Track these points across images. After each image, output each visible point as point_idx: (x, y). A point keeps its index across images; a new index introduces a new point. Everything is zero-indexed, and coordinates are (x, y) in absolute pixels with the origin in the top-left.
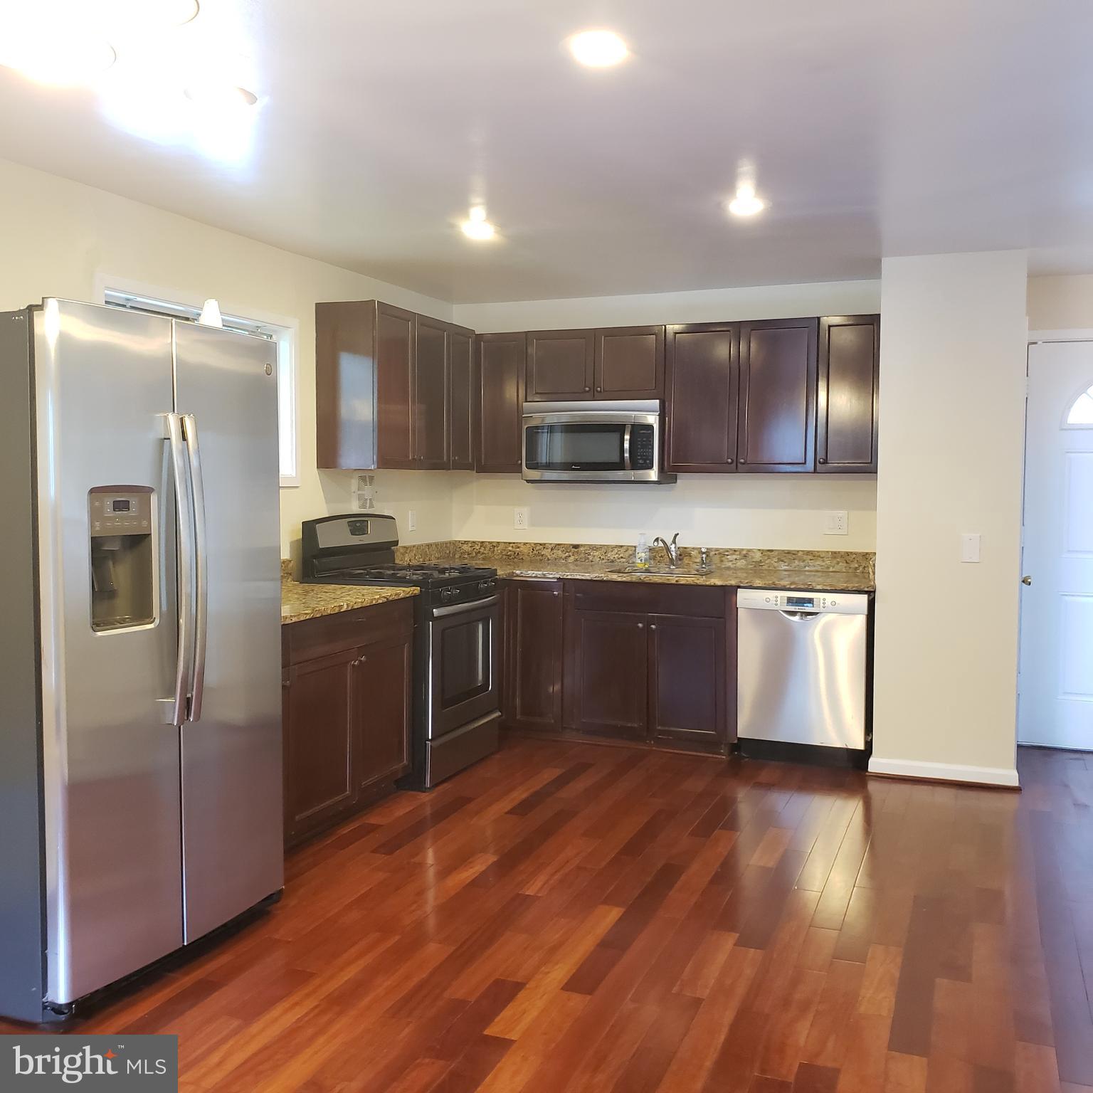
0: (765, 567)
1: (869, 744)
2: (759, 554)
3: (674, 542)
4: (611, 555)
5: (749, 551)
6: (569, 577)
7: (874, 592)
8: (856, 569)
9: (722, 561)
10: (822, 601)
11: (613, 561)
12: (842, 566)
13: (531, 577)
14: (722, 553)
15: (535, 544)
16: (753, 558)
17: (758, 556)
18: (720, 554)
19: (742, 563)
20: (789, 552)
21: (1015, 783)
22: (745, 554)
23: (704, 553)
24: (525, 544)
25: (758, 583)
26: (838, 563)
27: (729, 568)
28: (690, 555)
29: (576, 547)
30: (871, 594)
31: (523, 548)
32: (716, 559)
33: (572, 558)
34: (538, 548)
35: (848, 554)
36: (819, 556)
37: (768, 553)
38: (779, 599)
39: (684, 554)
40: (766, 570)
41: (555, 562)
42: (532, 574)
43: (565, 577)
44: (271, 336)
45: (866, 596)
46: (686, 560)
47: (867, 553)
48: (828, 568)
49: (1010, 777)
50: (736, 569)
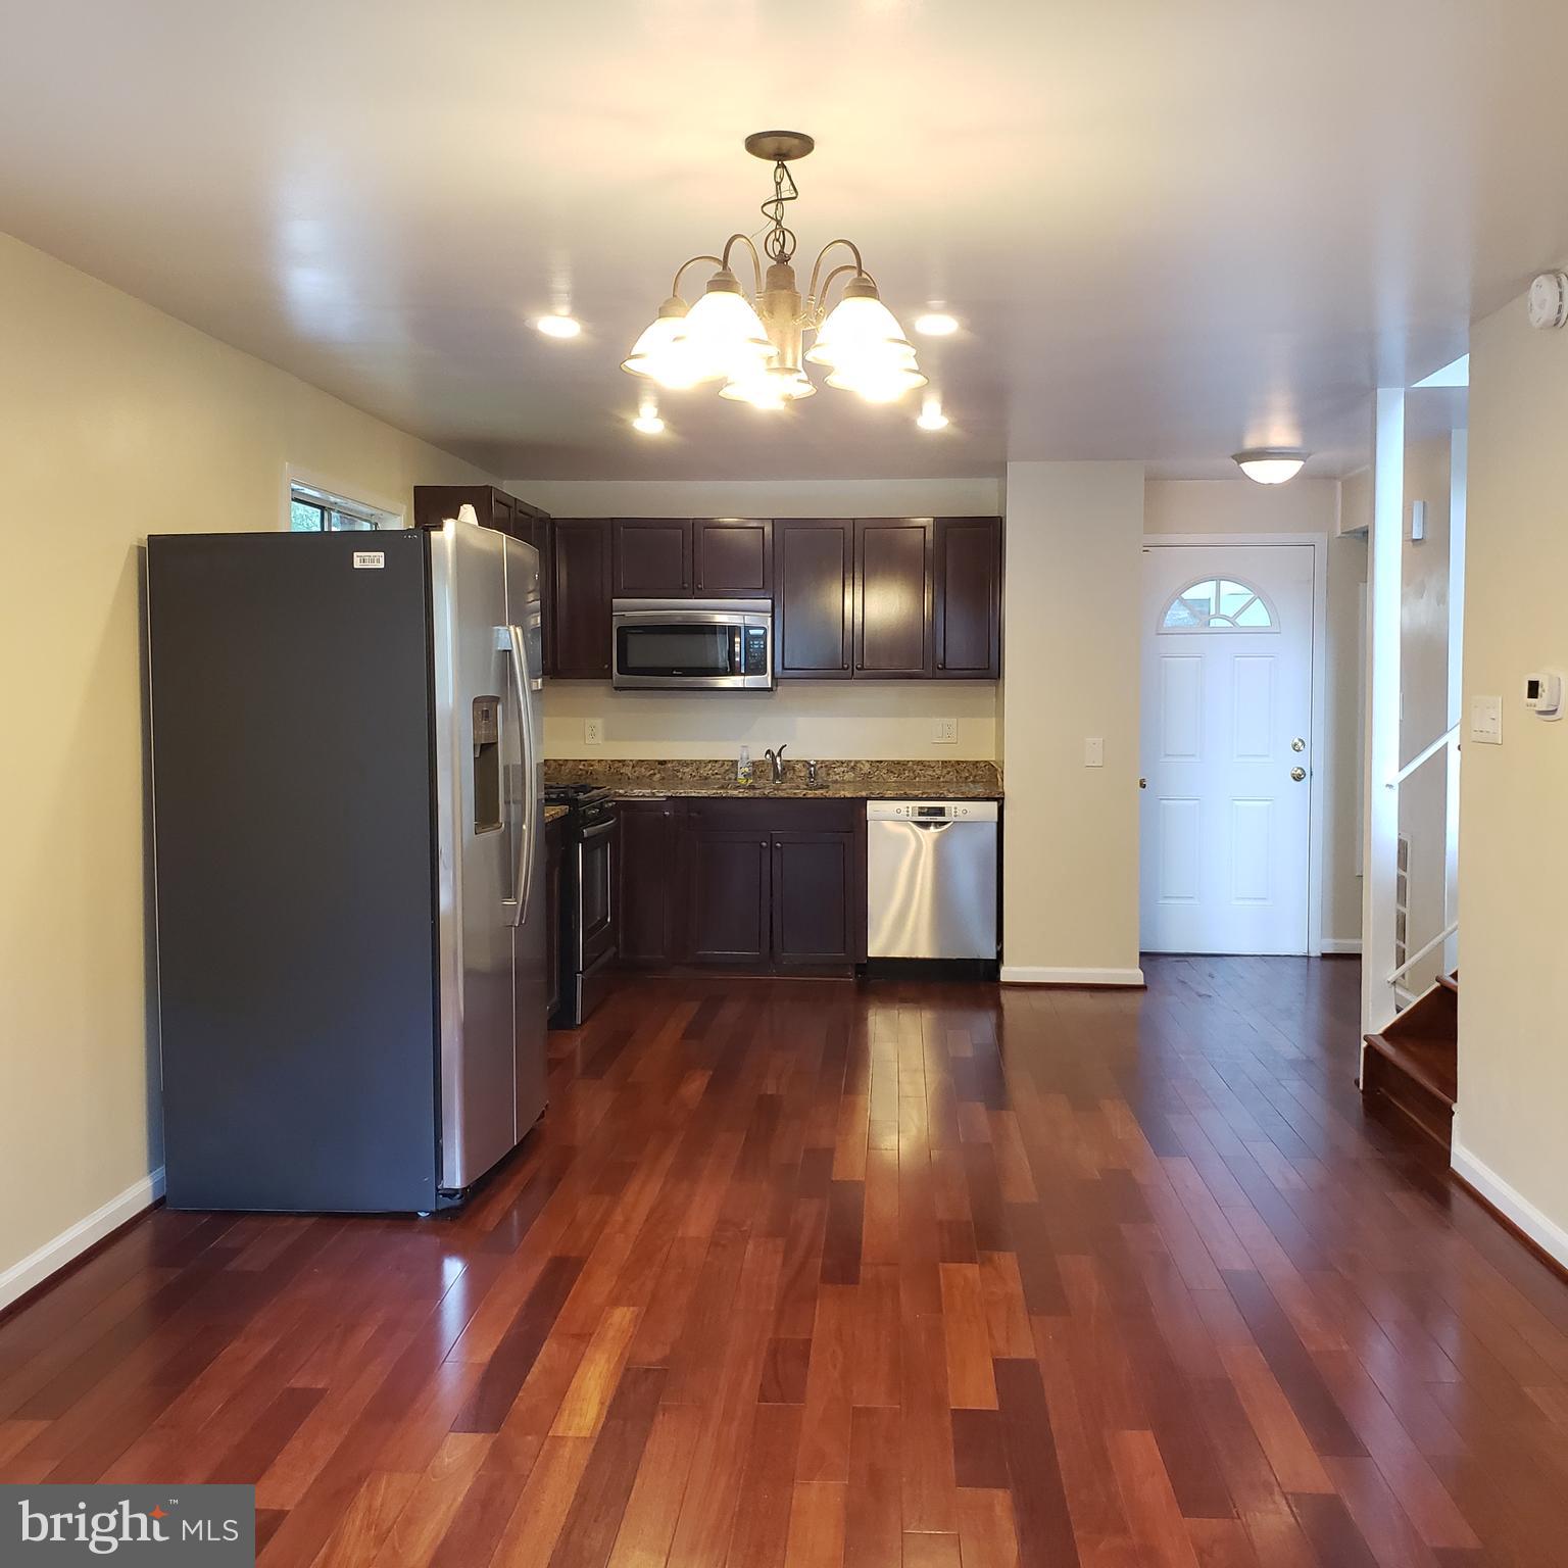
0: (874, 779)
1: (1000, 954)
2: (867, 765)
3: (779, 754)
4: (704, 772)
5: (857, 762)
6: (683, 795)
7: (1003, 799)
8: (966, 778)
9: (829, 774)
10: (953, 810)
11: (706, 779)
12: (952, 776)
13: (638, 796)
14: (829, 766)
15: (612, 761)
16: (861, 769)
17: (866, 768)
18: (826, 766)
19: (850, 776)
20: (899, 763)
21: (1142, 983)
22: (853, 766)
23: (812, 766)
24: (599, 761)
25: (889, 794)
26: (948, 773)
27: (836, 782)
28: (793, 768)
29: (662, 762)
30: (1000, 801)
31: (597, 766)
32: (822, 773)
33: (658, 776)
34: (616, 765)
35: (958, 762)
36: (929, 766)
37: (876, 764)
38: (910, 810)
39: (789, 766)
40: (874, 782)
41: (639, 781)
42: (639, 793)
43: (678, 795)
44: (376, 524)
45: (996, 803)
46: (789, 775)
47: (977, 762)
48: (939, 778)
49: (1135, 976)
50: (844, 782)
